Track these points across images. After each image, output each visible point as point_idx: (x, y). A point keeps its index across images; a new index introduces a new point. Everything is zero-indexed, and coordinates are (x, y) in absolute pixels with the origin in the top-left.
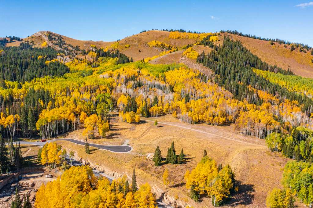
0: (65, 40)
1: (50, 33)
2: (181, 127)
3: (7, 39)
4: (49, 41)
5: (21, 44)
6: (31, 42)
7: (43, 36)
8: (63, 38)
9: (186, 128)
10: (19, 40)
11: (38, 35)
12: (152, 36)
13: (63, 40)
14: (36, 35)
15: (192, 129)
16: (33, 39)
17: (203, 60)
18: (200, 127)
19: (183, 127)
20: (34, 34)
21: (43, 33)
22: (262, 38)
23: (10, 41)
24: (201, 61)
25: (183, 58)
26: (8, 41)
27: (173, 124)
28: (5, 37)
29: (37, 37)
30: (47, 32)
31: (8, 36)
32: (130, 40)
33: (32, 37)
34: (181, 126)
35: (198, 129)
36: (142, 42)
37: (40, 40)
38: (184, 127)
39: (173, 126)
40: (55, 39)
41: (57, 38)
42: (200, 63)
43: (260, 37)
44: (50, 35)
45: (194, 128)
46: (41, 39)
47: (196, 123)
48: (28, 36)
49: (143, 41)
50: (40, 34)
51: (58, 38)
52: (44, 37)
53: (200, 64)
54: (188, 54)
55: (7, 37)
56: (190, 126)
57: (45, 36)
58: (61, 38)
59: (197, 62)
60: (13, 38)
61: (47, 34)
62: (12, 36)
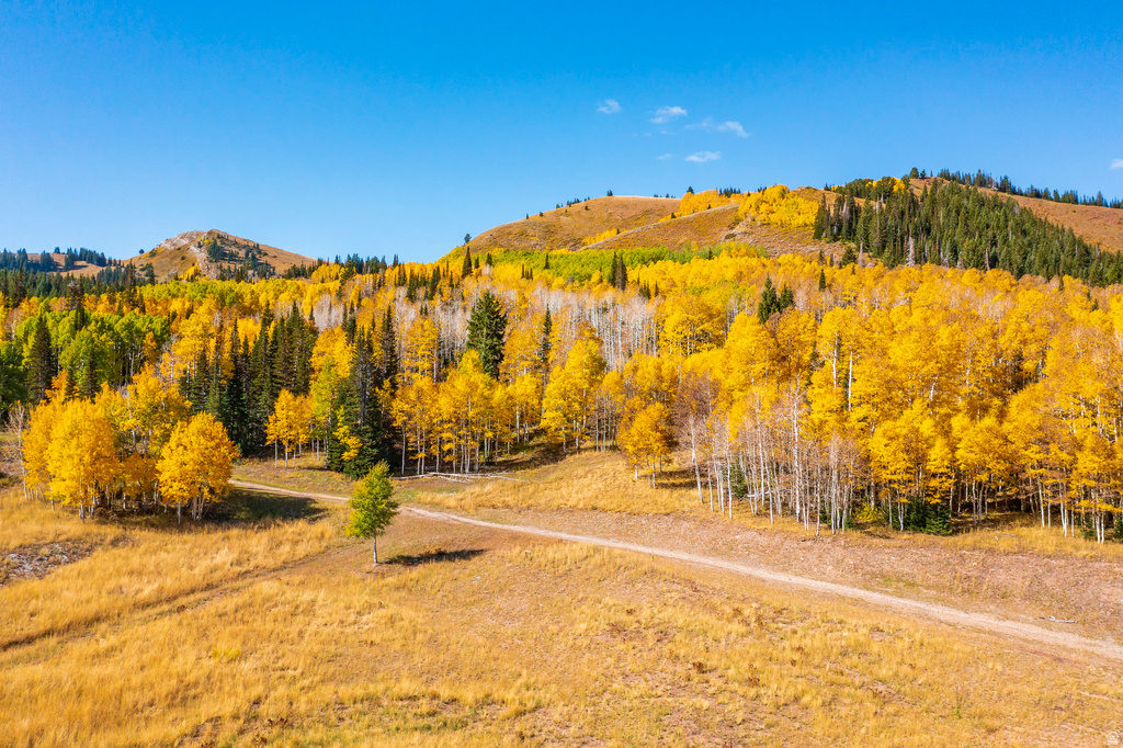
0: (270, 261)
1: (219, 237)
2: (710, 561)
3: (56, 258)
4: (211, 261)
5: (101, 274)
6: (142, 270)
7: (192, 247)
8: (266, 254)
9: (782, 577)
10: (101, 261)
11: (174, 245)
12: (606, 215)
13: (263, 260)
14: (168, 246)
15: (875, 597)
16: (154, 261)
17: (850, 224)
18: (1001, 577)
19: (744, 569)
20: (163, 242)
21: (190, 237)
22: (1109, 199)
23: (64, 264)
24: (840, 229)
25: (738, 230)
26: (57, 264)
27: (618, 534)
28: (51, 251)
29: (171, 252)
30: (210, 233)
31: (64, 250)
32: (509, 234)
33: (153, 254)
34: (715, 551)
35: (968, 591)
36: (558, 237)
37: (178, 260)
38: (762, 573)
39: (597, 550)
40: (233, 257)
41: (242, 253)
42: (835, 239)
43: (1100, 195)
44: (219, 243)
45: (908, 585)
46: (183, 258)
47: (920, 517)
48: (142, 252)
49: (566, 233)
50: (185, 242)
51: (247, 255)
52: (194, 249)
53: (839, 242)
54: (764, 207)
55: (57, 250)
56: (847, 549)
57: (200, 246)
58: (260, 252)
59: (818, 236)
60: (81, 254)
61: (206, 241)
62: (77, 248)
